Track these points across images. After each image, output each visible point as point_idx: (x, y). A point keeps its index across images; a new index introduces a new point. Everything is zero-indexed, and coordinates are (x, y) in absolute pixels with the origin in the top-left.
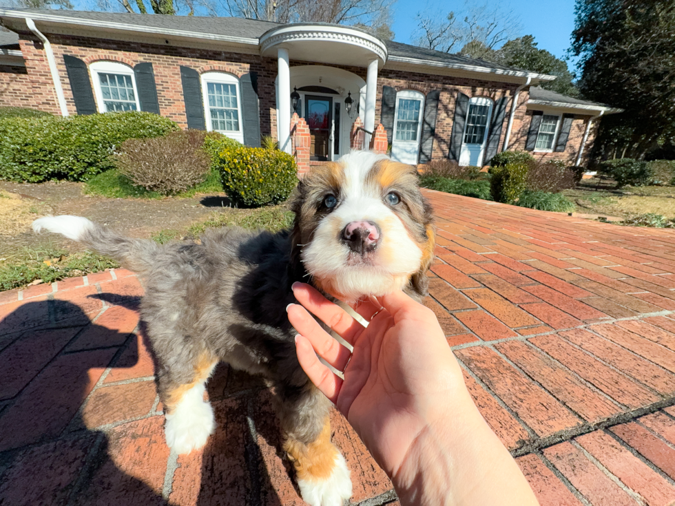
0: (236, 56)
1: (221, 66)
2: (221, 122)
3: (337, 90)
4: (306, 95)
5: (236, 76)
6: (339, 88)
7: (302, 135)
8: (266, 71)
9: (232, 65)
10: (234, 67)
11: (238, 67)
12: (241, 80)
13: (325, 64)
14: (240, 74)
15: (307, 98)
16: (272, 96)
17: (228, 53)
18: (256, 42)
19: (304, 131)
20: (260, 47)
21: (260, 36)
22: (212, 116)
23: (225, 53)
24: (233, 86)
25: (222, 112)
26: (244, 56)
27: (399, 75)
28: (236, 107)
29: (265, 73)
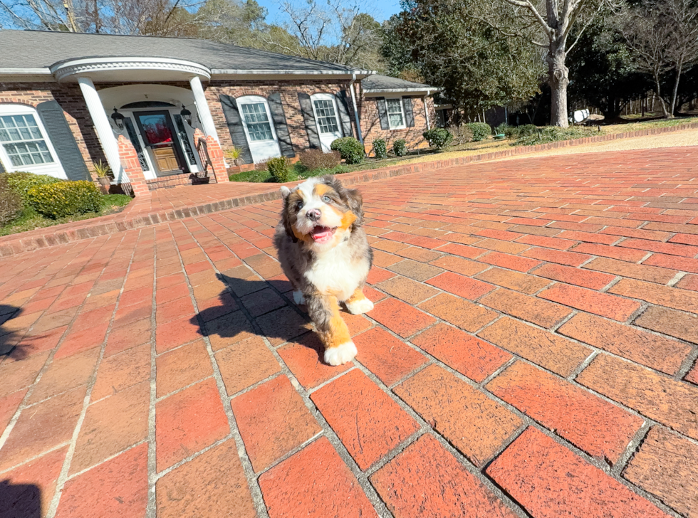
0: (24, 86)
1: (4, 97)
2: (23, 156)
3: (171, 103)
4: (133, 112)
5: (31, 106)
6: (173, 100)
7: (126, 158)
8: (70, 96)
9: (21, 95)
10: (24, 96)
11: (30, 97)
12: (39, 108)
13: (144, 83)
14: (35, 103)
15: (136, 115)
16: (87, 120)
17: (11, 83)
18: (47, 71)
19: (128, 154)
20: (54, 75)
21: (50, 65)
22: (7, 150)
23: (5, 83)
24: (30, 118)
25: (21, 145)
26: (35, 85)
27: (231, 83)
28: (41, 137)
29: (70, 99)
